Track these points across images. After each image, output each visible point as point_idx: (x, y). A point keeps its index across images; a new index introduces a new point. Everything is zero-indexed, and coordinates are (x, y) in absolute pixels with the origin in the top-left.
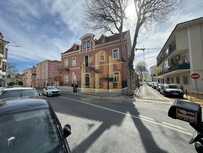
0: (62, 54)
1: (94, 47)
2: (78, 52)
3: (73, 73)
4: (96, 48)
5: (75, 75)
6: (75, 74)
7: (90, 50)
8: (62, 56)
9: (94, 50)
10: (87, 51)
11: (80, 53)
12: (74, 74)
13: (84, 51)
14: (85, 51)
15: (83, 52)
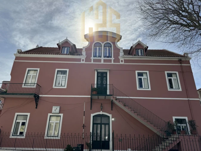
0: (20, 52)
1: (121, 59)
2: (79, 60)
3: (56, 109)
4: (126, 61)
5: (62, 115)
6: (60, 113)
7: (112, 63)
8: (17, 58)
9: (121, 63)
10: (102, 62)
11: (82, 62)
12: (58, 111)
13: (94, 60)
14: (100, 61)
15: (92, 62)
